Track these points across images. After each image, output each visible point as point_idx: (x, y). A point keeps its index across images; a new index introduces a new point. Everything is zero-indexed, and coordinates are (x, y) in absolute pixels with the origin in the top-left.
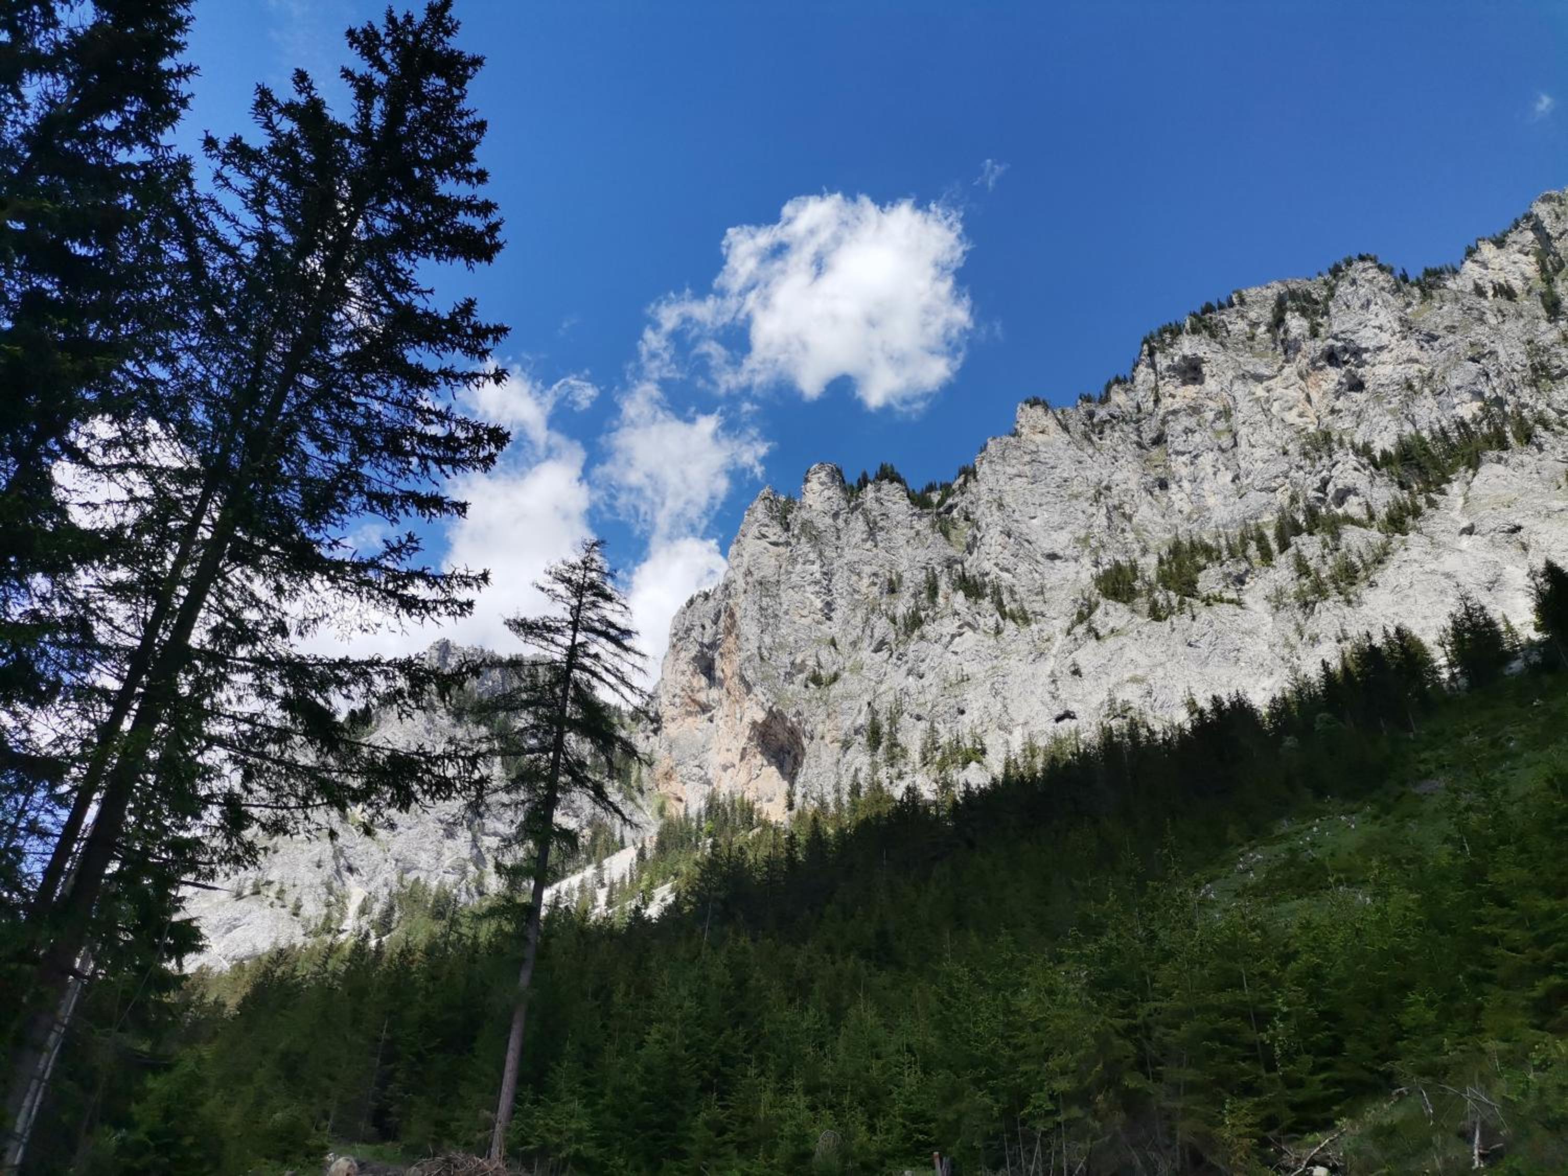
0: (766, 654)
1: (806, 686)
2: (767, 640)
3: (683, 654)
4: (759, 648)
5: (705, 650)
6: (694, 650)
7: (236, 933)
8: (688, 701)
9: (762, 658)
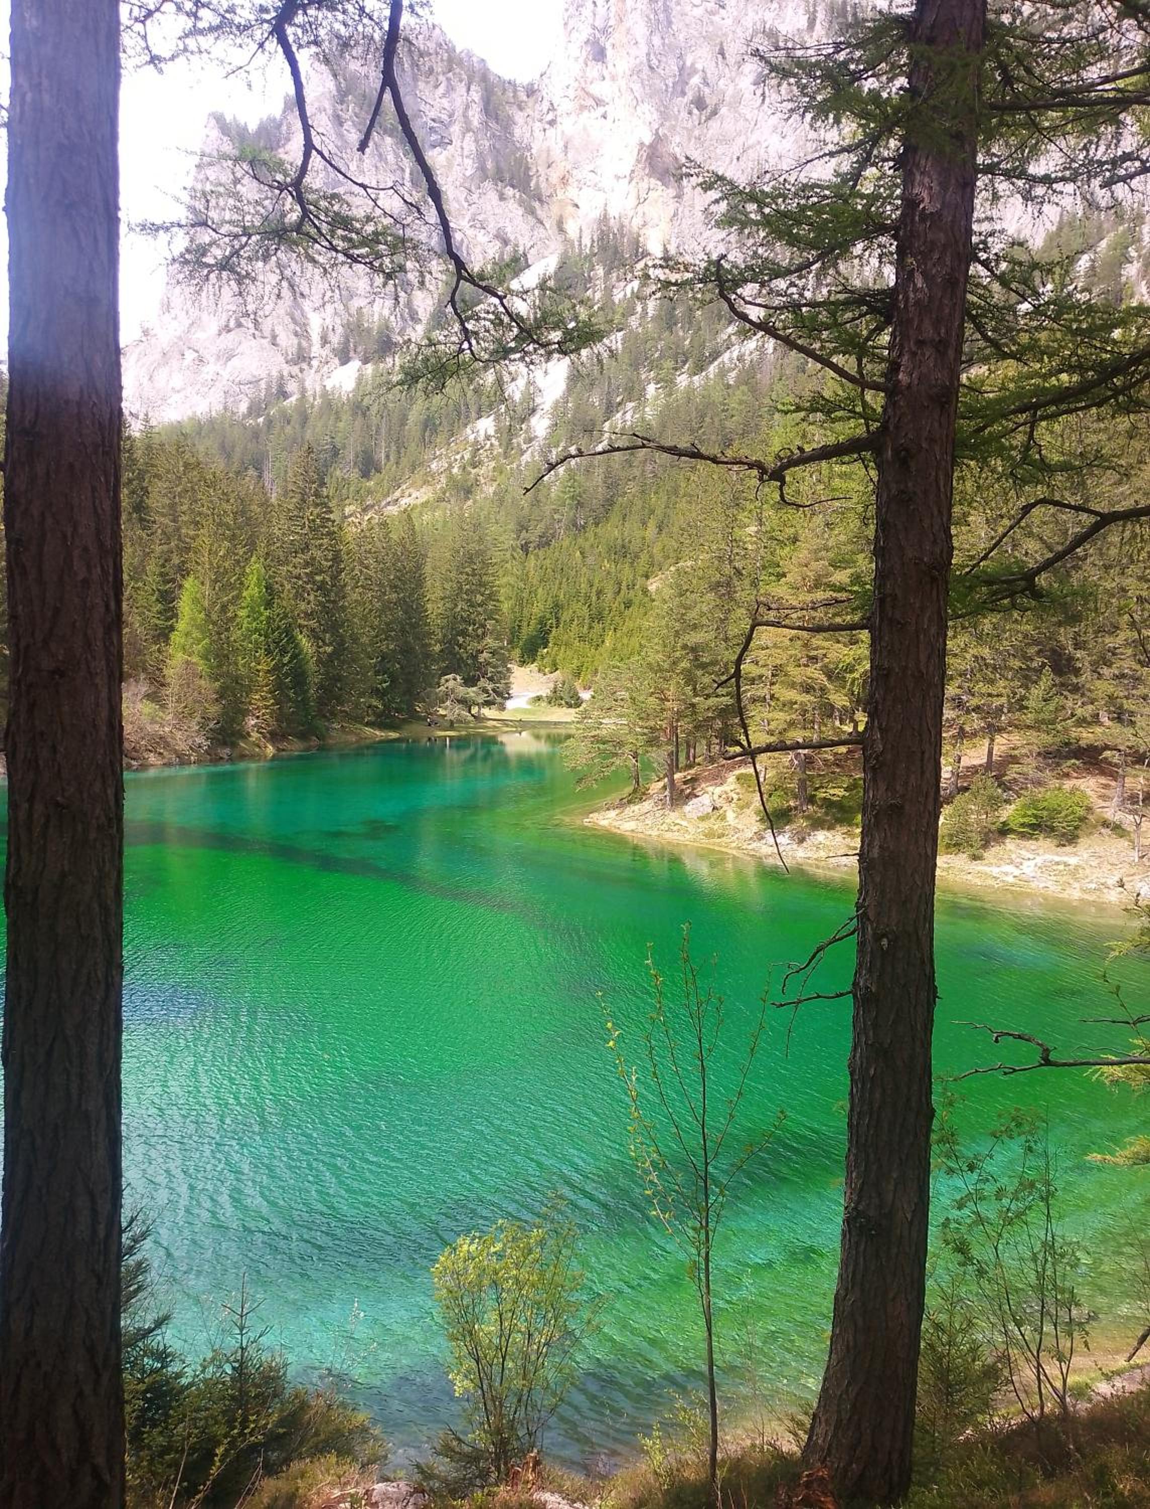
0: (654, 62)
1: (690, 113)
2: (657, 41)
3: (575, 35)
4: (648, 54)
5: (598, 35)
6: (585, 32)
7: (235, 362)
8: (582, 93)
9: (651, 68)
